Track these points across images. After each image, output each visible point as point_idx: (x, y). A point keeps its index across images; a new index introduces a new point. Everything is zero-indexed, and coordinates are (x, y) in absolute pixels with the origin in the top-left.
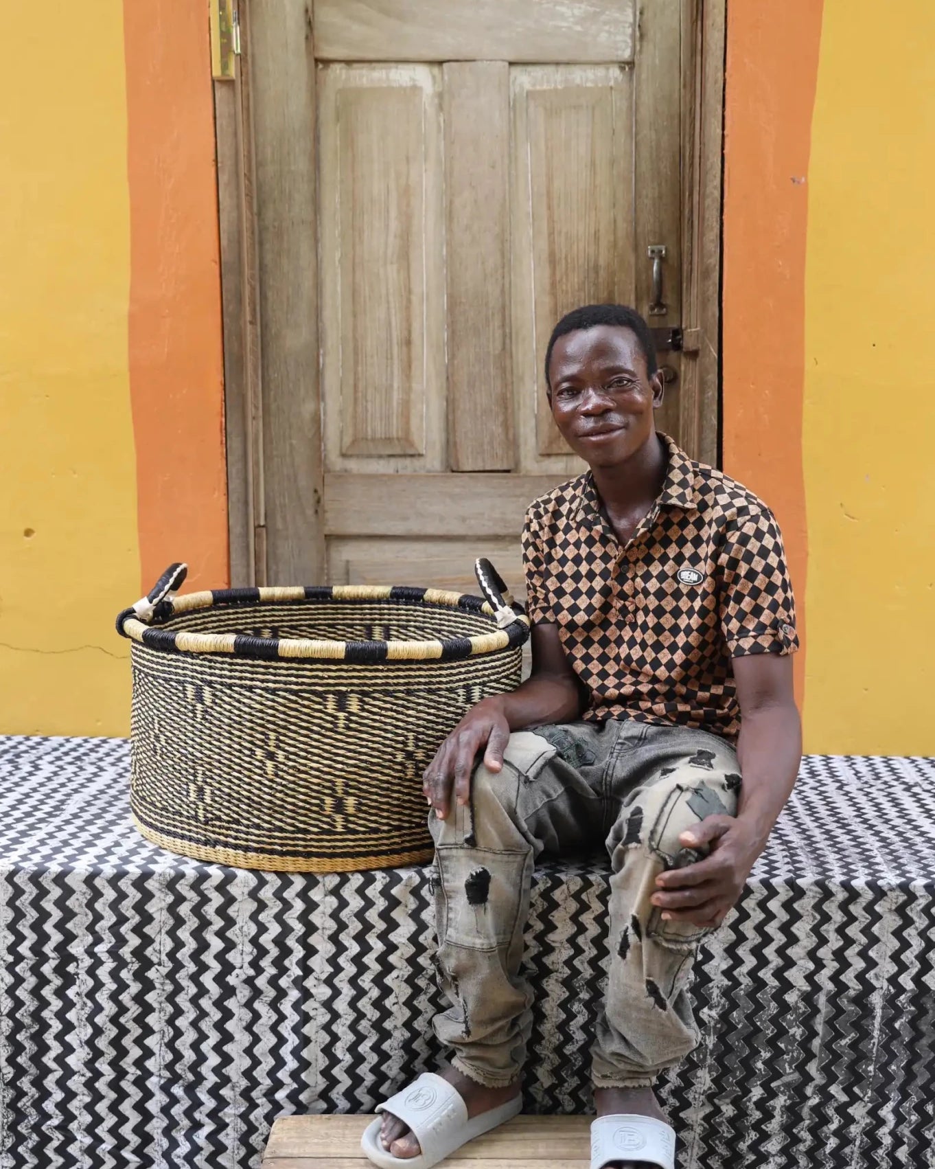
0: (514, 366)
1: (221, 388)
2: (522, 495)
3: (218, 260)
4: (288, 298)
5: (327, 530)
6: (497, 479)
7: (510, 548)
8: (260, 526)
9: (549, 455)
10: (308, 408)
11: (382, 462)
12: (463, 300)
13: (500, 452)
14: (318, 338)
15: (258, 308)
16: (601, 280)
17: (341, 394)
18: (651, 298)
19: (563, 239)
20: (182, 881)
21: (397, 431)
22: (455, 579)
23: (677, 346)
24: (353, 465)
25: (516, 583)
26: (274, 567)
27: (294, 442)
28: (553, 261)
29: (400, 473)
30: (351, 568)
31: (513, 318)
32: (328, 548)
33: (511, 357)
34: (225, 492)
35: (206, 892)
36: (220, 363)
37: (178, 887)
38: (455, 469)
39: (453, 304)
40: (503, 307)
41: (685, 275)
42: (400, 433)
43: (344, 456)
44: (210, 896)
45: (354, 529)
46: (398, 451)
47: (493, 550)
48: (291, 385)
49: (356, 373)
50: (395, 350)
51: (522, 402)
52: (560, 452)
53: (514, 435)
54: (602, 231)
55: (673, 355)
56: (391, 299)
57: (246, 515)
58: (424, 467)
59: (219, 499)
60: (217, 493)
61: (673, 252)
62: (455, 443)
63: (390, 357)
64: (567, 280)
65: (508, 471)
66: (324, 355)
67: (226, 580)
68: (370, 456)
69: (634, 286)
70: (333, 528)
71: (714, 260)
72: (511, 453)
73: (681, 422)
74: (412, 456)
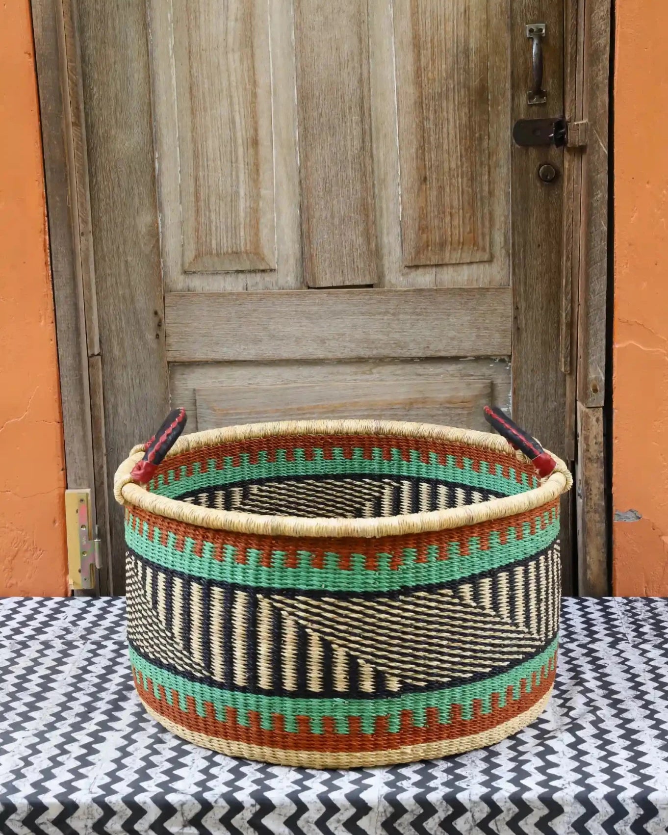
0: (376, 169)
1: (42, 202)
2: (386, 313)
3: (32, 53)
4: (116, 95)
5: (171, 356)
6: (359, 296)
7: (374, 371)
8: (93, 355)
9: (417, 267)
10: (144, 220)
11: (229, 279)
12: (316, 93)
13: (361, 265)
14: (152, 140)
15: (82, 107)
16: (472, 65)
17: (181, 203)
18: (530, 84)
19: (428, 20)
20: (13, 817)
21: (246, 244)
22: (315, 407)
23: (561, 141)
24: (196, 283)
25: (382, 410)
26: (112, 399)
27: (129, 259)
28: (417, 44)
29: (250, 290)
30: (197, 397)
31: (373, 110)
32: (171, 378)
33: (372, 157)
34: (52, 319)
35: (42, 827)
36: (40, 170)
37: (8, 823)
38: (311, 285)
39: (304, 99)
40: (362, 99)
41: (569, 56)
42: (248, 245)
43: (185, 272)
44: (46, 831)
45: (200, 356)
46: (247, 266)
47: (356, 374)
48: (123, 195)
49: (196, 179)
50: (241, 150)
51: (384, 206)
52: (428, 263)
53: (377, 245)
54: (473, 10)
55: (554, 151)
56: (235, 94)
57: (78, 345)
58: (277, 283)
59: (46, 328)
60: (42, 323)
61: (554, 30)
62: (311, 256)
63: (234, 162)
64: (433, 64)
65: (371, 286)
66: (160, 158)
67: (58, 419)
68: (215, 273)
69: (509, 71)
70: (177, 354)
71: (604, 40)
72: (373, 266)
73: (565, 229)
74: (263, 271)
